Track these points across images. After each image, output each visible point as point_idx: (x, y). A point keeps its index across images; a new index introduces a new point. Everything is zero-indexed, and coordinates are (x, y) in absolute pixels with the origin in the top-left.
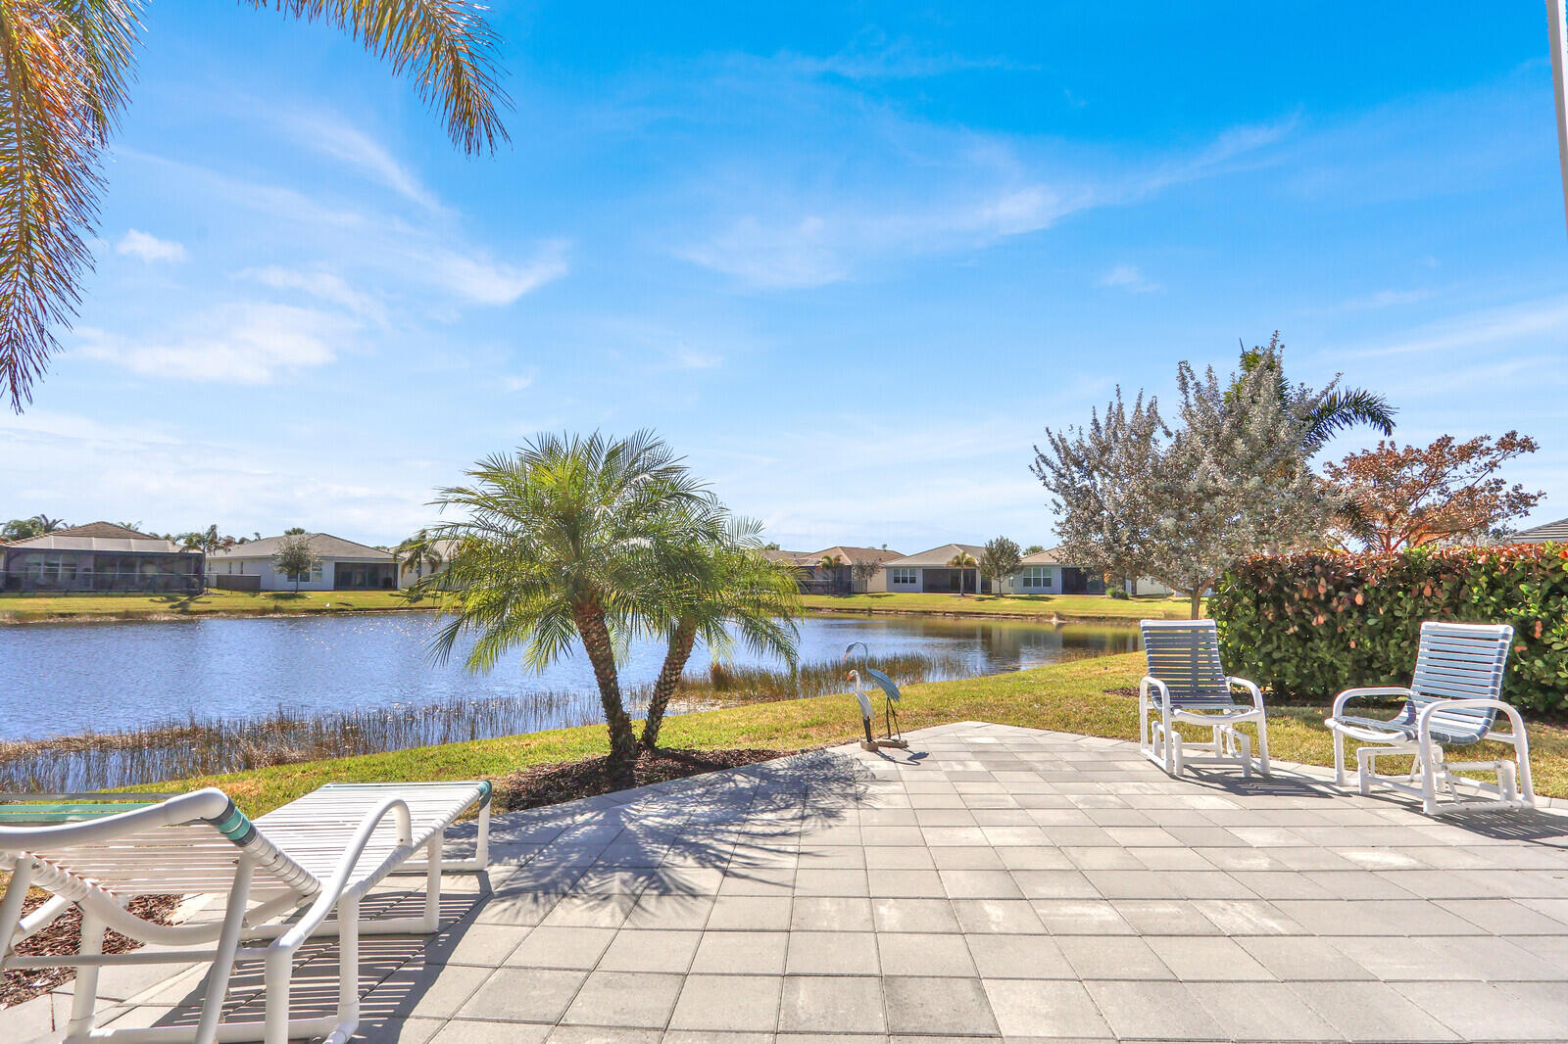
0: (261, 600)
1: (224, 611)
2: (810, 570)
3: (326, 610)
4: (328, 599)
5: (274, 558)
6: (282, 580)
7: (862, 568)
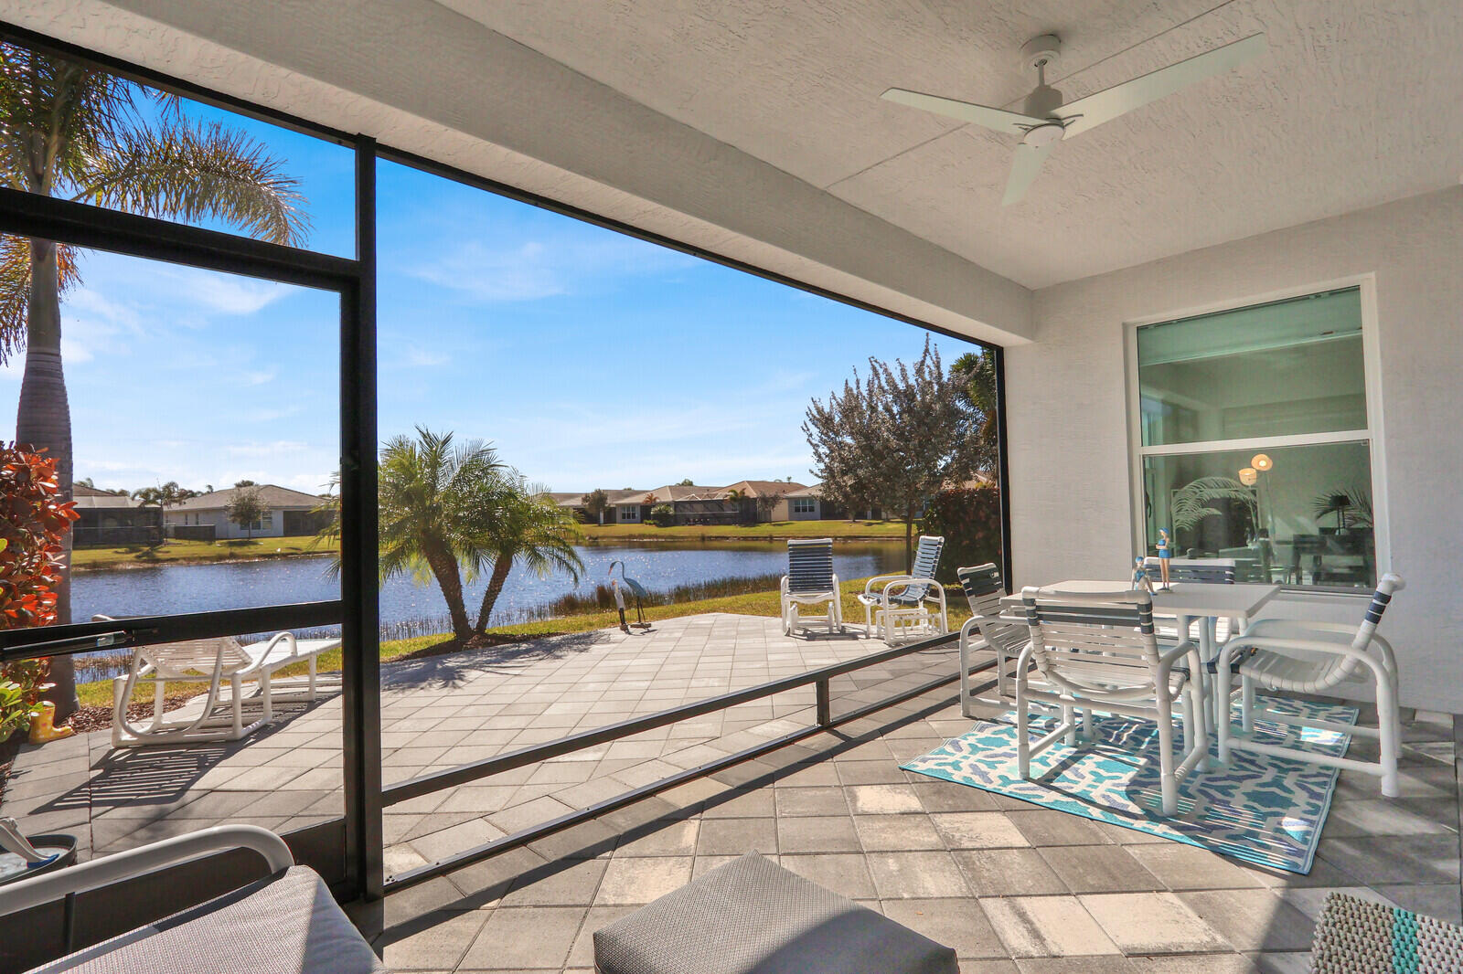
0: (217, 547)
1: (184, 559)
2: (720, 503)
3: (278, 555)
4: (279, 545)
5: (226, 508)
6: (234, 528)
7: (765, 500)
